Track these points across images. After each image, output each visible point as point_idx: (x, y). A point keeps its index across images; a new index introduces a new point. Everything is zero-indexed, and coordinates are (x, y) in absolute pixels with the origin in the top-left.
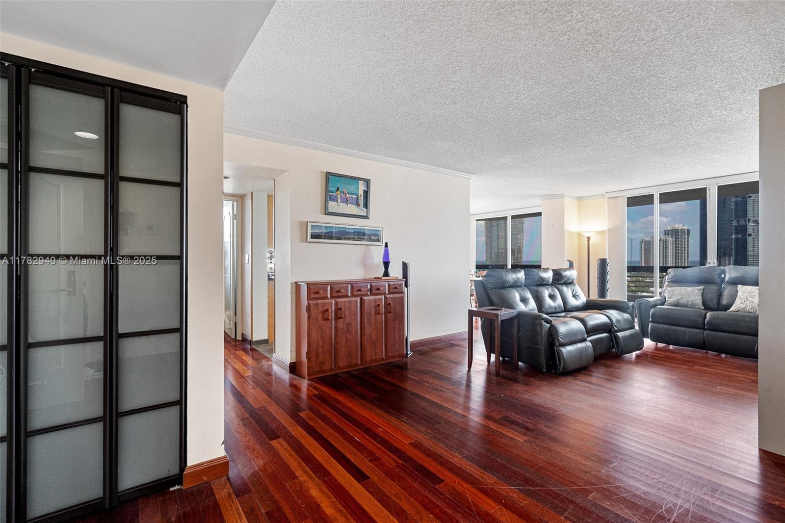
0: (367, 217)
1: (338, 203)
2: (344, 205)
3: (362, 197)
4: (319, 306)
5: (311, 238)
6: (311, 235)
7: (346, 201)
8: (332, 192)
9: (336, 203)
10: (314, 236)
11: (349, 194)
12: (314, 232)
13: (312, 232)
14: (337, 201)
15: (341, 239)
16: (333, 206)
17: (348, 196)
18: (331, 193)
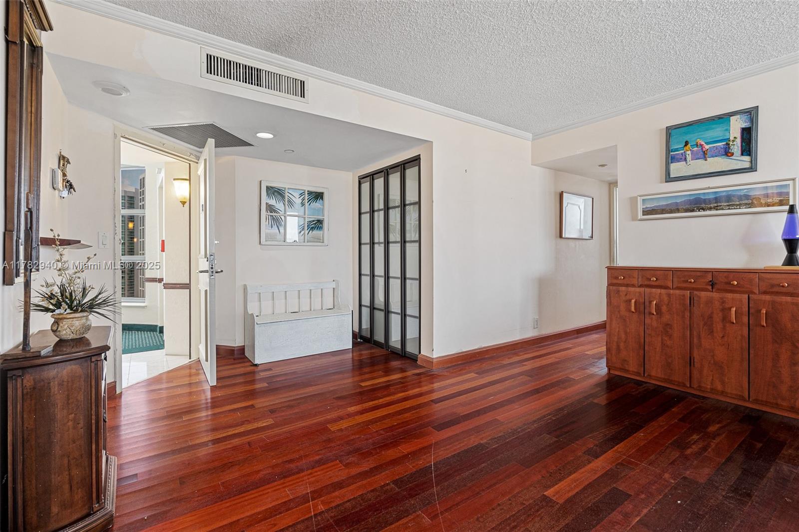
0: (752, 169)
1: (686, 163)
2: (701, 161)
3: (739, 141)
4: (621, 293)
5: (643, 215)
6: (643, 211)
7: (704, 155)
8: (677, 150)
9: (684, 162)
10: (646, 212)
11: (707, 143)
12: (647, 208)
13: (644, 207)
14: (685, 160)
15: (693, 211)
16: (677, 169)
17: (707, 147)
18: (674, 152)
